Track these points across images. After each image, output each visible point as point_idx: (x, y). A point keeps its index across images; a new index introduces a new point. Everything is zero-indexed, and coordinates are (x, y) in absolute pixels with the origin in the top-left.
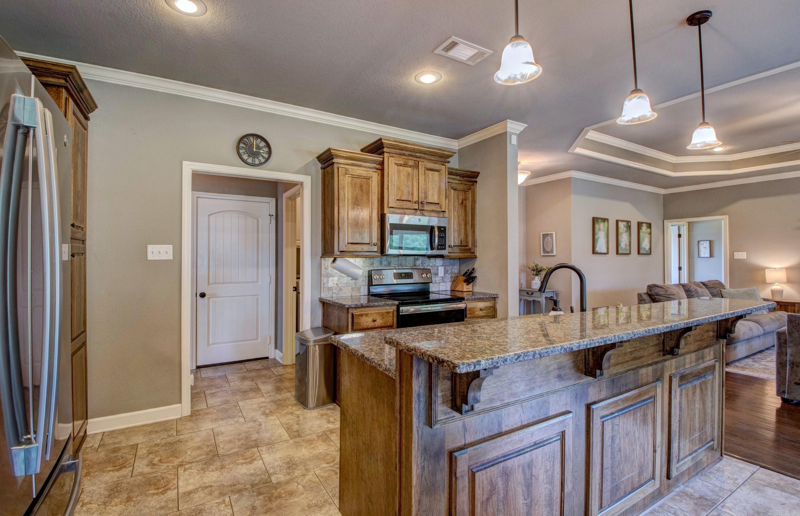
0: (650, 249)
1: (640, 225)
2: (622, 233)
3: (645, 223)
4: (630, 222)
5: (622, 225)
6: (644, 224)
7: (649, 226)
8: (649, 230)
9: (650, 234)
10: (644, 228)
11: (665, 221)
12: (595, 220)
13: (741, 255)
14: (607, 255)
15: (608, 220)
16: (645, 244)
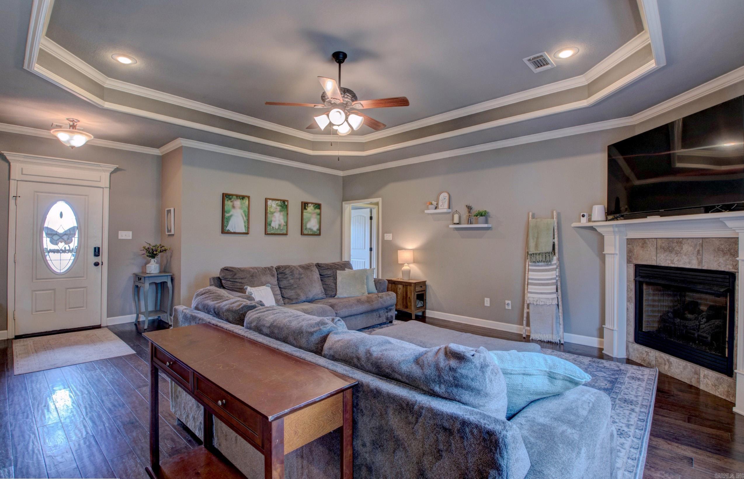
0: (320, 229)
1: (304, 205)
2: (272, 213)
3: (312, 203)
4: (287, 201)
5: (273, 205)
6: (309, 205)
7: (318, 206)
8: (318, 211)
9: (320, 214)
10: (310, 208)
11: (343, 203)
12: (226, 197)
13: (389, 237)
14: (248, 235)
15: (249, 197)
16: (312, 224)
